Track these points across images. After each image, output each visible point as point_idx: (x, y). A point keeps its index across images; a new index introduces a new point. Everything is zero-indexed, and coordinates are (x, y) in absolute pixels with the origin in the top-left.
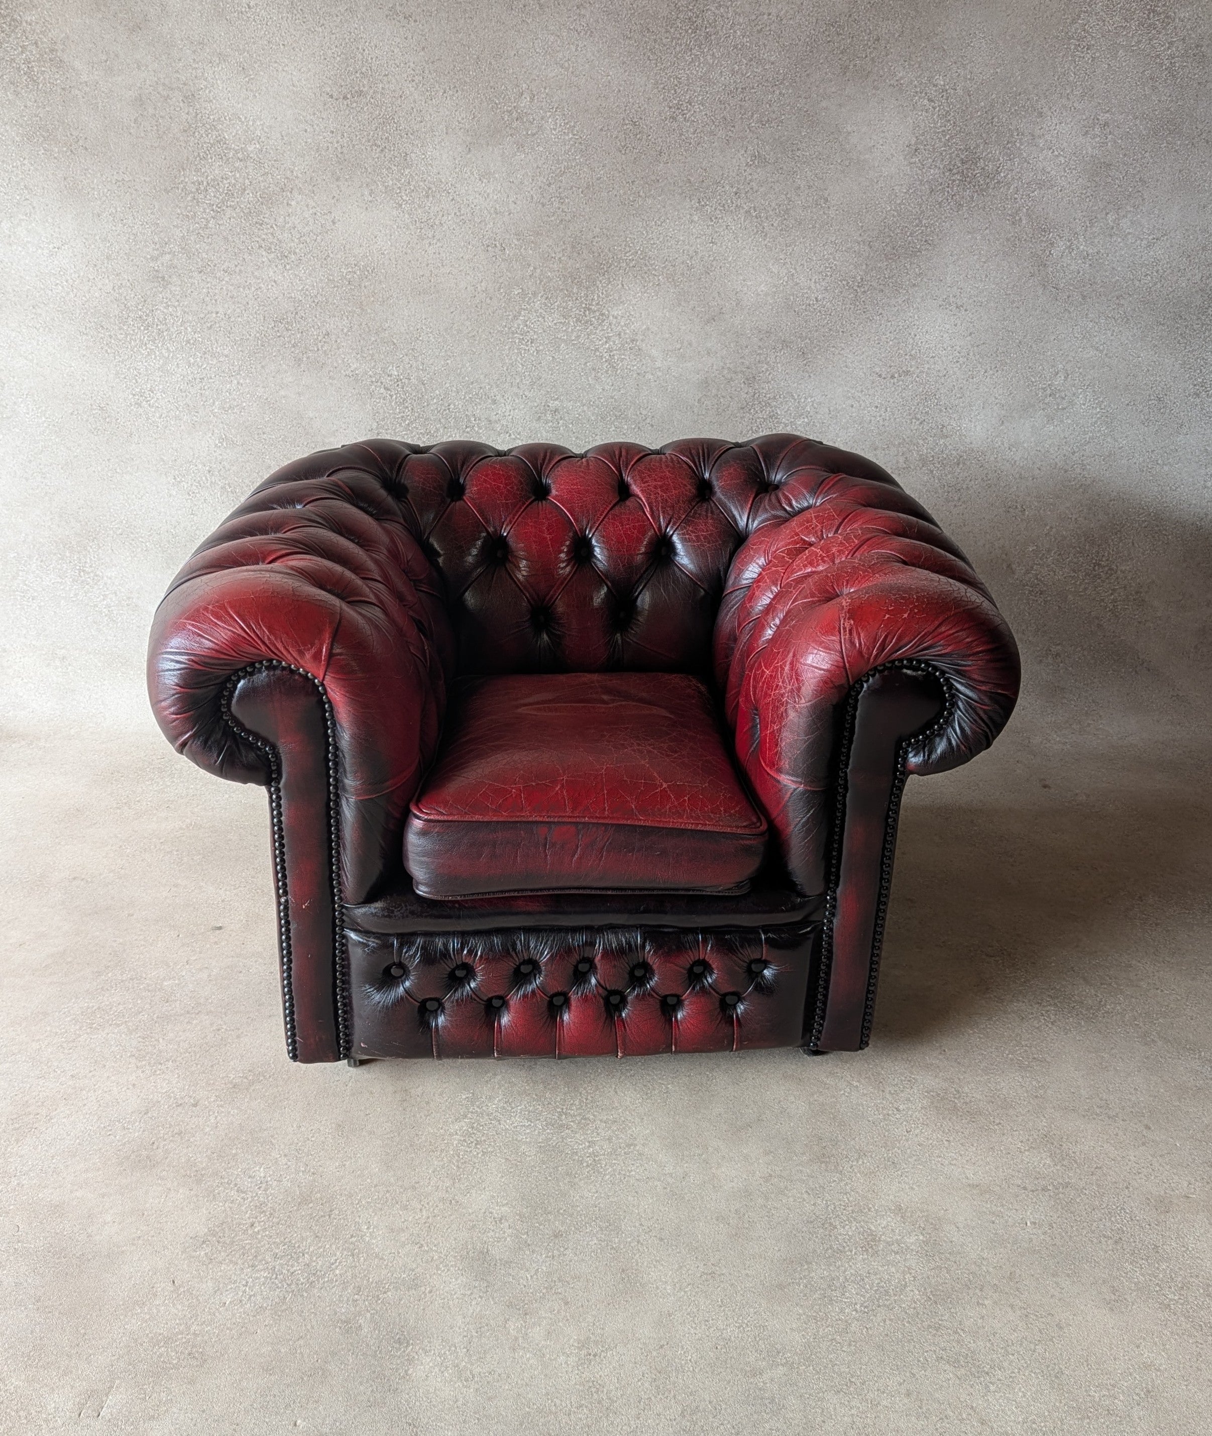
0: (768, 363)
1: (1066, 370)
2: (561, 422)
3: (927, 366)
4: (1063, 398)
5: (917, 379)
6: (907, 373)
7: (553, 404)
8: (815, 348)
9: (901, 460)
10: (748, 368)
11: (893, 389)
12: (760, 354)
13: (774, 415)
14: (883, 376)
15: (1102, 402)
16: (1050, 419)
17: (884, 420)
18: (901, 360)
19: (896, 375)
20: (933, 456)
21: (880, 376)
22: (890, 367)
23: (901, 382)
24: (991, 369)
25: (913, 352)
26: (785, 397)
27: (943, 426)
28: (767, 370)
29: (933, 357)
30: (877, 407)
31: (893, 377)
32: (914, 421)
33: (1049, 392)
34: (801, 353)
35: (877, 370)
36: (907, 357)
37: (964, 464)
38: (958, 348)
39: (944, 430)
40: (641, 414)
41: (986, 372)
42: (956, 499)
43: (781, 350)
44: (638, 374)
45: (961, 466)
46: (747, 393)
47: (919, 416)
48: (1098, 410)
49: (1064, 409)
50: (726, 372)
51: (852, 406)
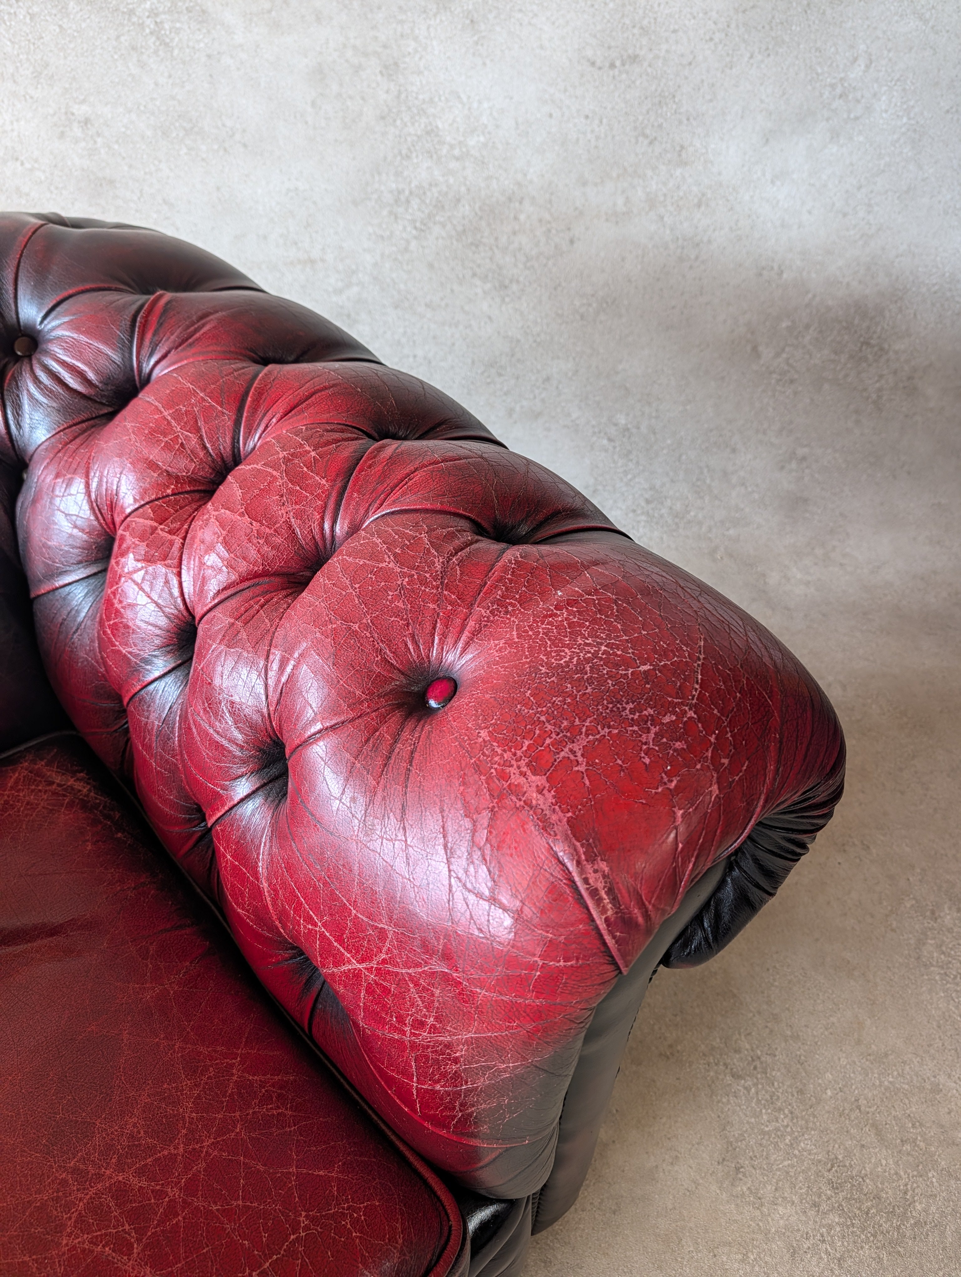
0: (416, 39)
1: (870, 55)
2: (99, 140)
3: (664, 47)
4: (858, 101)
5: (649, 70)
6: (635, 59)
7: (81, 110)
8: (490, 11)
9: (620, 201)
10: (385, 47)
11: (612, 87)
12: (401, 22)
13: (432, 130)
14: (598, 63)
15: (913, 107)
16: (835, 135)
17: (598, 138)
18: (625, 35)
19: (618, 63)
20: (665, 195)
21: (593, 64)
22: (609, 48)
23: (624, 76)
24: (760, 52)
25: (645, 22)
26: (447, 100)
27: (682, 147)
28: (416, 51)
29: (675, 31)
30: (587, 117)
31: (612, 66)
32: (641, 139)
33: (839, 90)
34: (468, 22)
35: (589, 53)
36: (636, 31)
37: (707, 205)
38: (714, 14)
39: (684, 154)
40: (224, 125)
41: (751, 57)
42: (693, 257)
43: (435, 15)
44: (209, 56)
45: (703, 208)
46: (387, 92)
47: (648, 131)
48: (905, 120)
49: (857, 118)
50: (349, 53)
51: (551, 116)
